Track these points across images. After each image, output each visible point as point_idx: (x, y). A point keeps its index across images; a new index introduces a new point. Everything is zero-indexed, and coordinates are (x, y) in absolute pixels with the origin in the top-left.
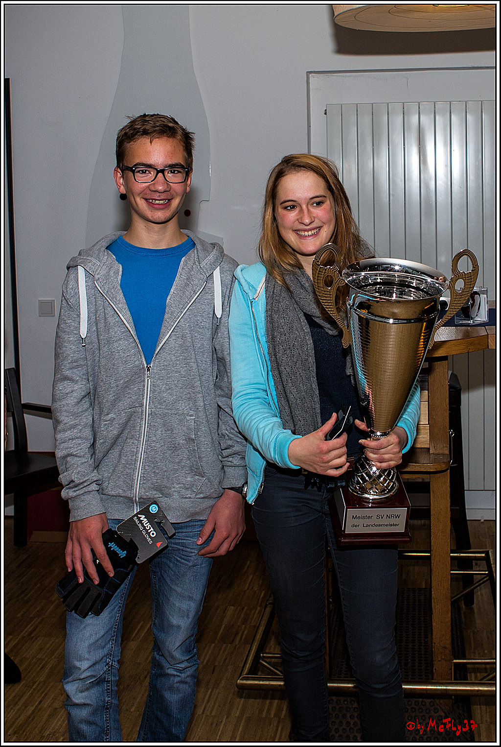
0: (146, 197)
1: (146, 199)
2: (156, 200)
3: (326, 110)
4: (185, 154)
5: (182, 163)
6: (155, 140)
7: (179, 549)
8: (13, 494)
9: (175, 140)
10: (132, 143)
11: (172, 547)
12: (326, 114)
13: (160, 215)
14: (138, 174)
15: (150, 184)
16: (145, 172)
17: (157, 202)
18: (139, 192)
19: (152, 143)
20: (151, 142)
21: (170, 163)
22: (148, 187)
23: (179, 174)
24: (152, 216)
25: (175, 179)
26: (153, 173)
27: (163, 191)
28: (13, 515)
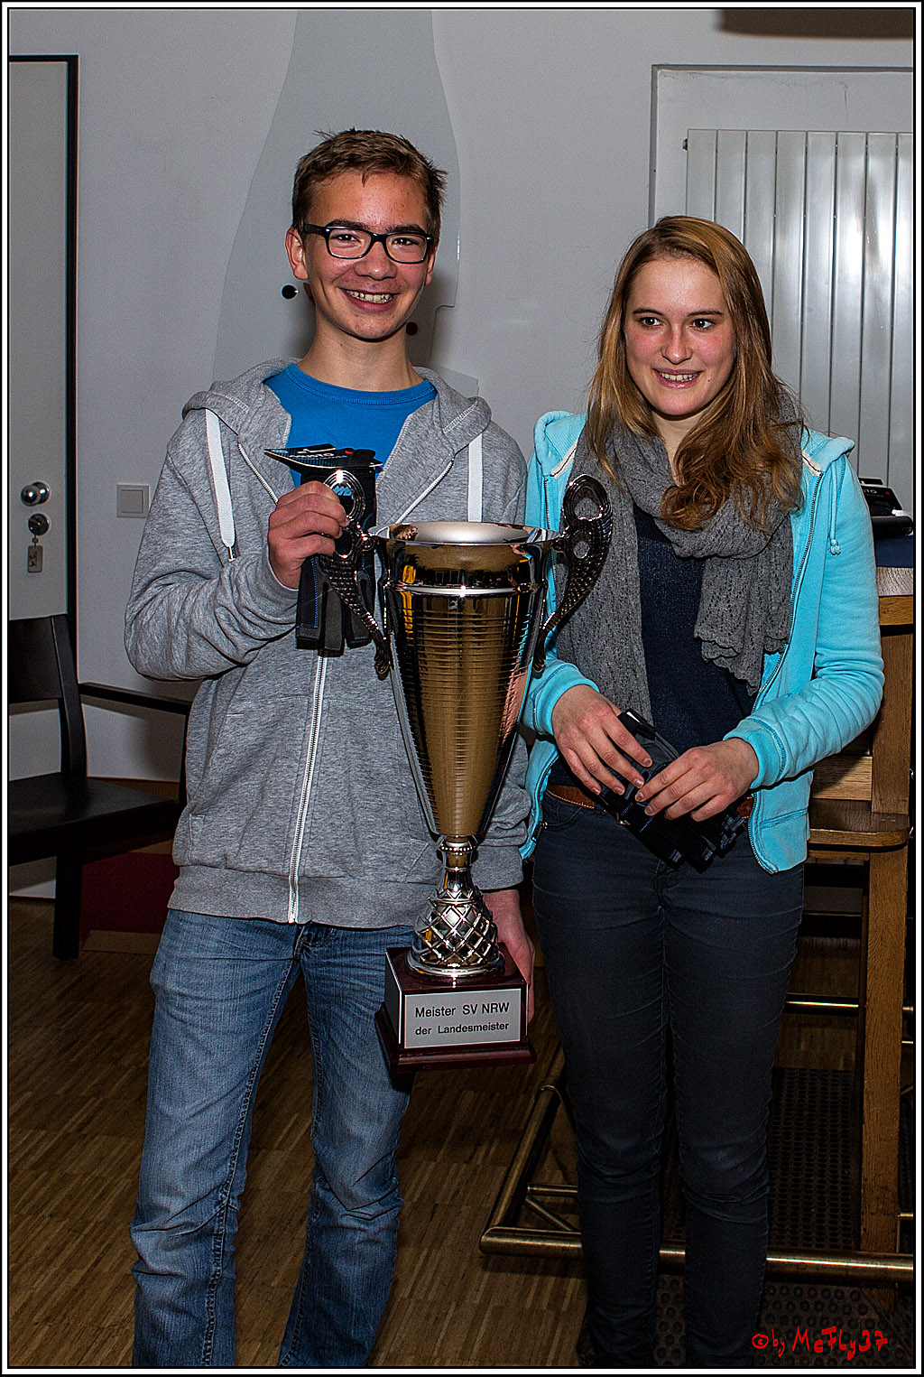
0: (345, 285)
1: (345, 290)
2: (365, 293)
3: (686, 140)
4: (428, 210)
5: (421, 227)
6: (370, 178)
7: (364, 990)
8: (55, 858)
9: (411, 181)
10: (327, 181)
11: (351, 984)
12: (686, 147)
13: (372, 325)
14: (336, 241)
15: (358, 262)
16: (349, 239)
17: (369, 297)
18: (334, 276)
19: (367, 183)
20: (364, 181)
21: (398, 223)
22: (353, 268)
23: (414, 245)
24: (357, 326)
25: (405, 254)
26: (364, 241)
27: (381, 276)
28: (54, 897)
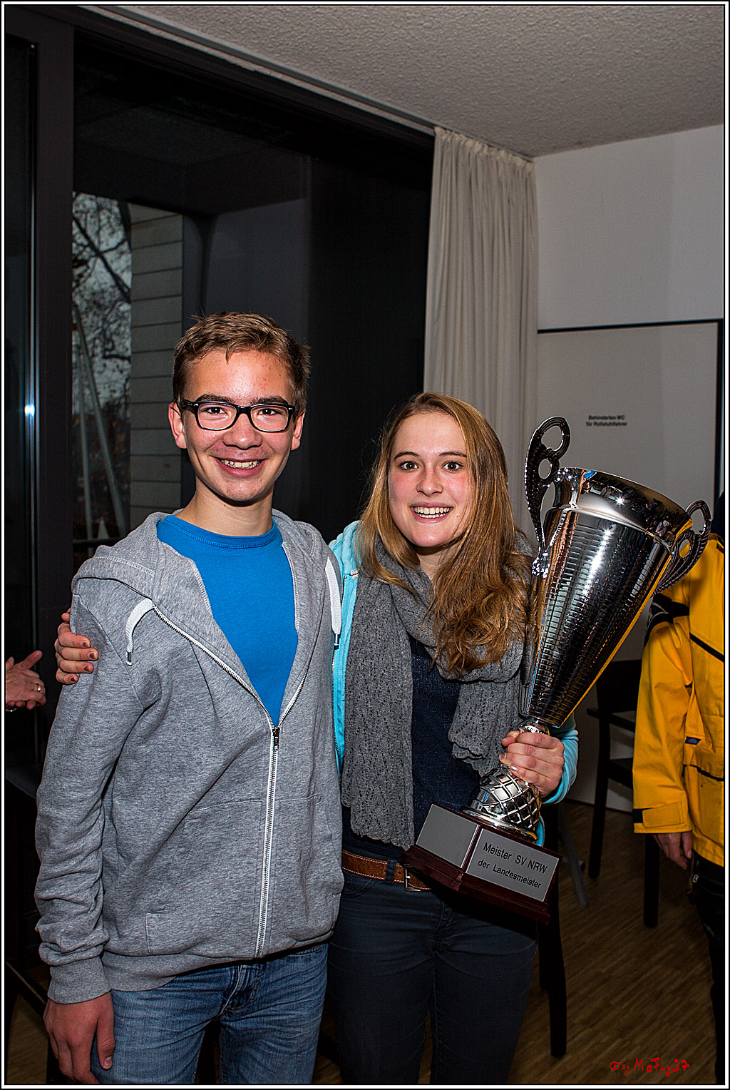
1: (219, 459)
2: (235, 461)
4: (290, 382)
5: (284, 398)
6: (234, 355)
7: (275, 1030)
9: (272, 358)
10: (196, 359)
13: (243, 489)
14: (205, 414)
15: (225, 433)
16: (218, 412)
17: (238, 465)
18: (205, 446)
19: (229, 361)
20: (227, 358)
21: (261, 396)
22: (221, 438)
23: (278, 415)
24: (228, 491)
25: (270, 424)
26: (231, 414)
27: (246, 445)
